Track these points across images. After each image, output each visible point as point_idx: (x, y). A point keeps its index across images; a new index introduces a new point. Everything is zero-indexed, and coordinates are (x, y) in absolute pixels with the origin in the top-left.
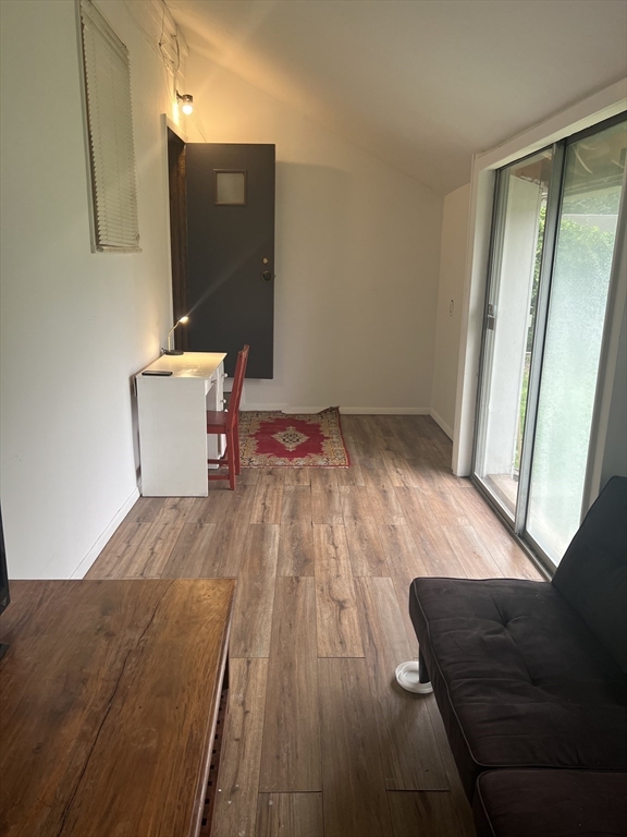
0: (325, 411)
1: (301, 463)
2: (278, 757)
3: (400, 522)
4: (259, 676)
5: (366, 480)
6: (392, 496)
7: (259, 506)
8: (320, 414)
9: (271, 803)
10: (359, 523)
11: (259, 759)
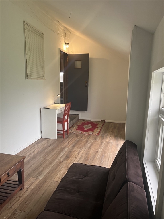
0: (101, 121)
1: (85, 133)
2: (26, 202)
3: (100, 151)
4: (36, 183)
5: (99, 139)
6: (103, 144)
7: (67, 143)
8: (100, 121)
9: (16, 212)
10: (89, 150)
11: (21, 202)
